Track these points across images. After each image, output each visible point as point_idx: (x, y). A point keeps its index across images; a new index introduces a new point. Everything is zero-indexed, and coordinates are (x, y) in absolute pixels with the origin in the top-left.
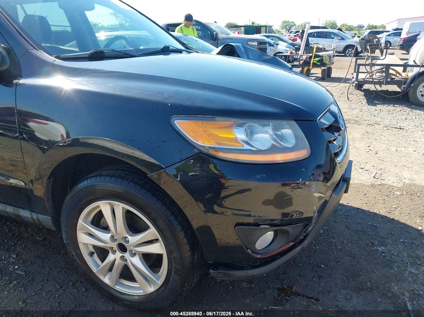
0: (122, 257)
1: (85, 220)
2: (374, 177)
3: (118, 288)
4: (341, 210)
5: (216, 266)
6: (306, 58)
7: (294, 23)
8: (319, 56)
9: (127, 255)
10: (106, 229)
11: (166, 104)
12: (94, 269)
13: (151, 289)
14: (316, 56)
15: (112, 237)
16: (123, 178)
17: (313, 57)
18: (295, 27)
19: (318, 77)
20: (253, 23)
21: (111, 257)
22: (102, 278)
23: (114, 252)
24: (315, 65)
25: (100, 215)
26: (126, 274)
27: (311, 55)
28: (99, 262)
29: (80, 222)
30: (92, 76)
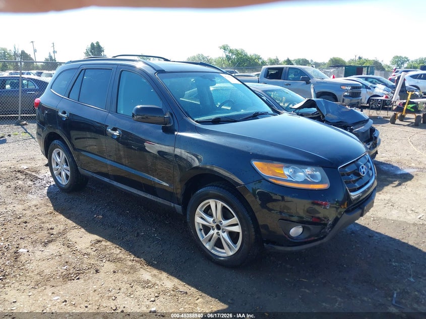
0: (218, 233)
1: (200, 210)
2: (420, 218)
3: (213, 251)
4: (377, 236)
5: (268, 242)
6: (399, 104)
7: (407, 58)
8: (413, 103)
9: (220, 232)
10: (211, 215)
11: (249, 153)
12: (201, 239)
13: (231, 253)
14: (410, 103)
15: (214, 220)
16: (224, 189)
17: (407, 104)
18: (408, 62)
19: (412, 123)
20: (360, 58)
21: (211, 232)
22: (205, 244)
23: (214, 229)
24: (408, 111)
25: (209, 207)
26: (219, 244)
27: (405, 101)
28: (204, 235)
29: (198, 210)
30: (214, 135)
